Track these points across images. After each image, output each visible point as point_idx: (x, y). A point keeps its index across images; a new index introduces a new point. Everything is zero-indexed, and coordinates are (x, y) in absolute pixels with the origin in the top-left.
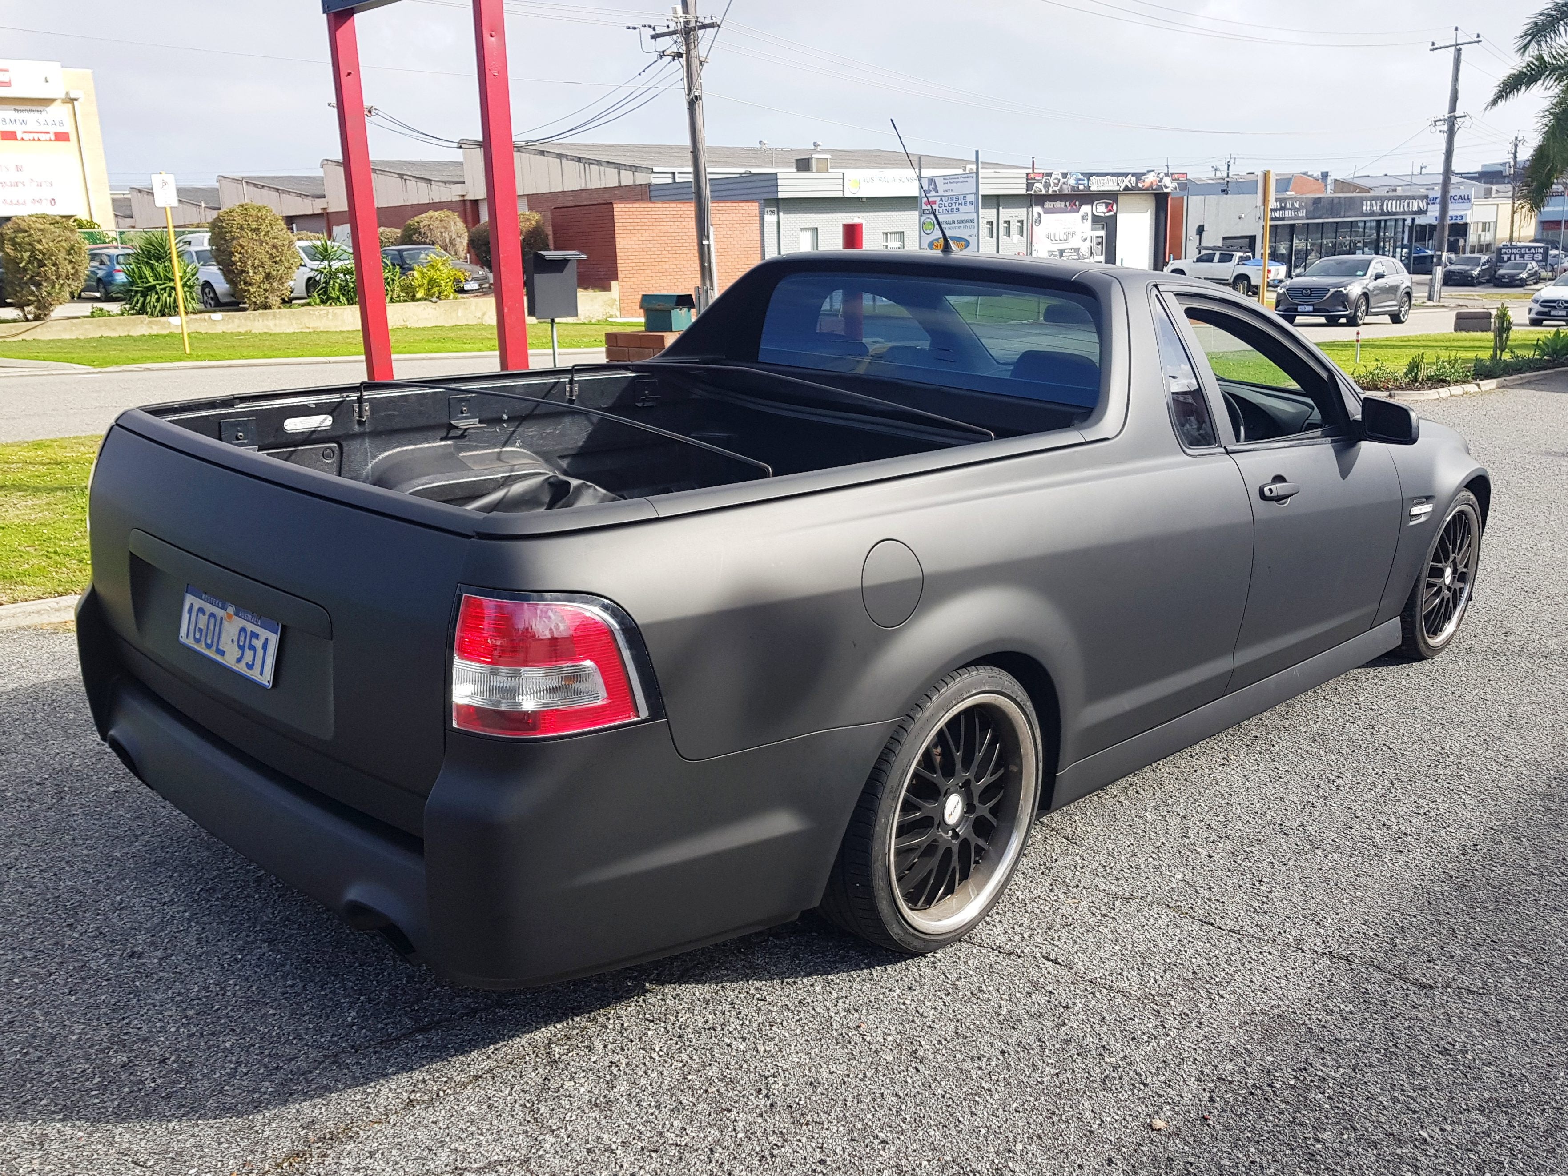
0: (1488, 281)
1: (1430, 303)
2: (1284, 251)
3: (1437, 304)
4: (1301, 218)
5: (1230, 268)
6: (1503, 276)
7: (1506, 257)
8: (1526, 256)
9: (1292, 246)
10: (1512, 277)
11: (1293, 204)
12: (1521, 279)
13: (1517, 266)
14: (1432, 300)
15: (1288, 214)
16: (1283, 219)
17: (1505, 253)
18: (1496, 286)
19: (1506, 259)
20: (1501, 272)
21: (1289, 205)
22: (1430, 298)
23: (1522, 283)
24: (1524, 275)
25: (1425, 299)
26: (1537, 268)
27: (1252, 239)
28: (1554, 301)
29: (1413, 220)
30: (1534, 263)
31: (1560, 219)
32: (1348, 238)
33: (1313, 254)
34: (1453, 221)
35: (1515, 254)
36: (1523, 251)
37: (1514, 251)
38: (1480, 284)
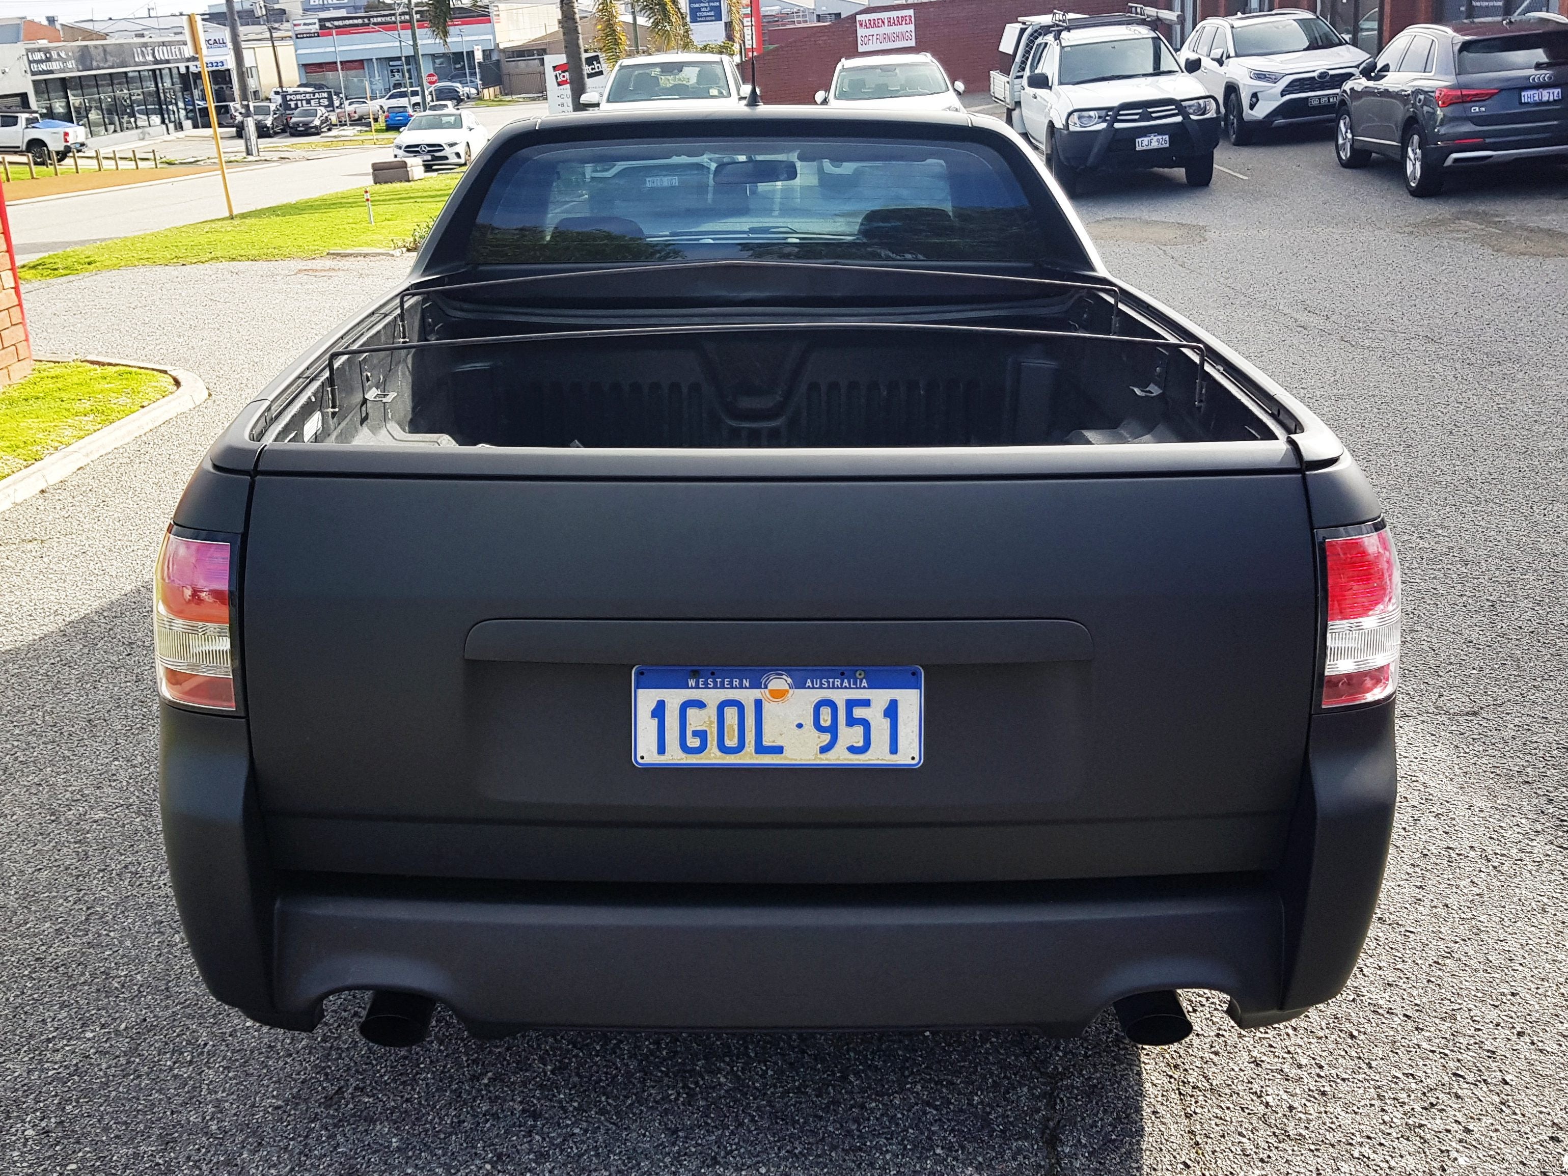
0: (283, 131)
1: (250, 158)
2: (61, 110)
3: (258, 158)
4: (71, 70)
5: (17, 132)
6: (297, 124)
7: (293, 104)
8: (312, 102)
9: (68, 103)
10: (305, 124)
11: (59, 55)
12: (316, 127)
13: (306, 113)
14: (252, 155)
15: (54, 66)
16: (51, 72)
17: (291, 100)
18: (293, 135)
19: (293, 106)
20: (294, 120)
21: (55, 56)
22: (249, 153)
23: (317, 132)
24: (317, 122)
25: (244, 154)
26: (327, 114)
27: (24, 96)
28: (417, 146)
29: (187, 68)
30: (322, 108)
31: (334, 60)
32: (126, 91)
33: (93, 111)
34: (215, 68)
35: (302, 100)
36: (308, 96)
37: (299, 97)
38: (276, 134)
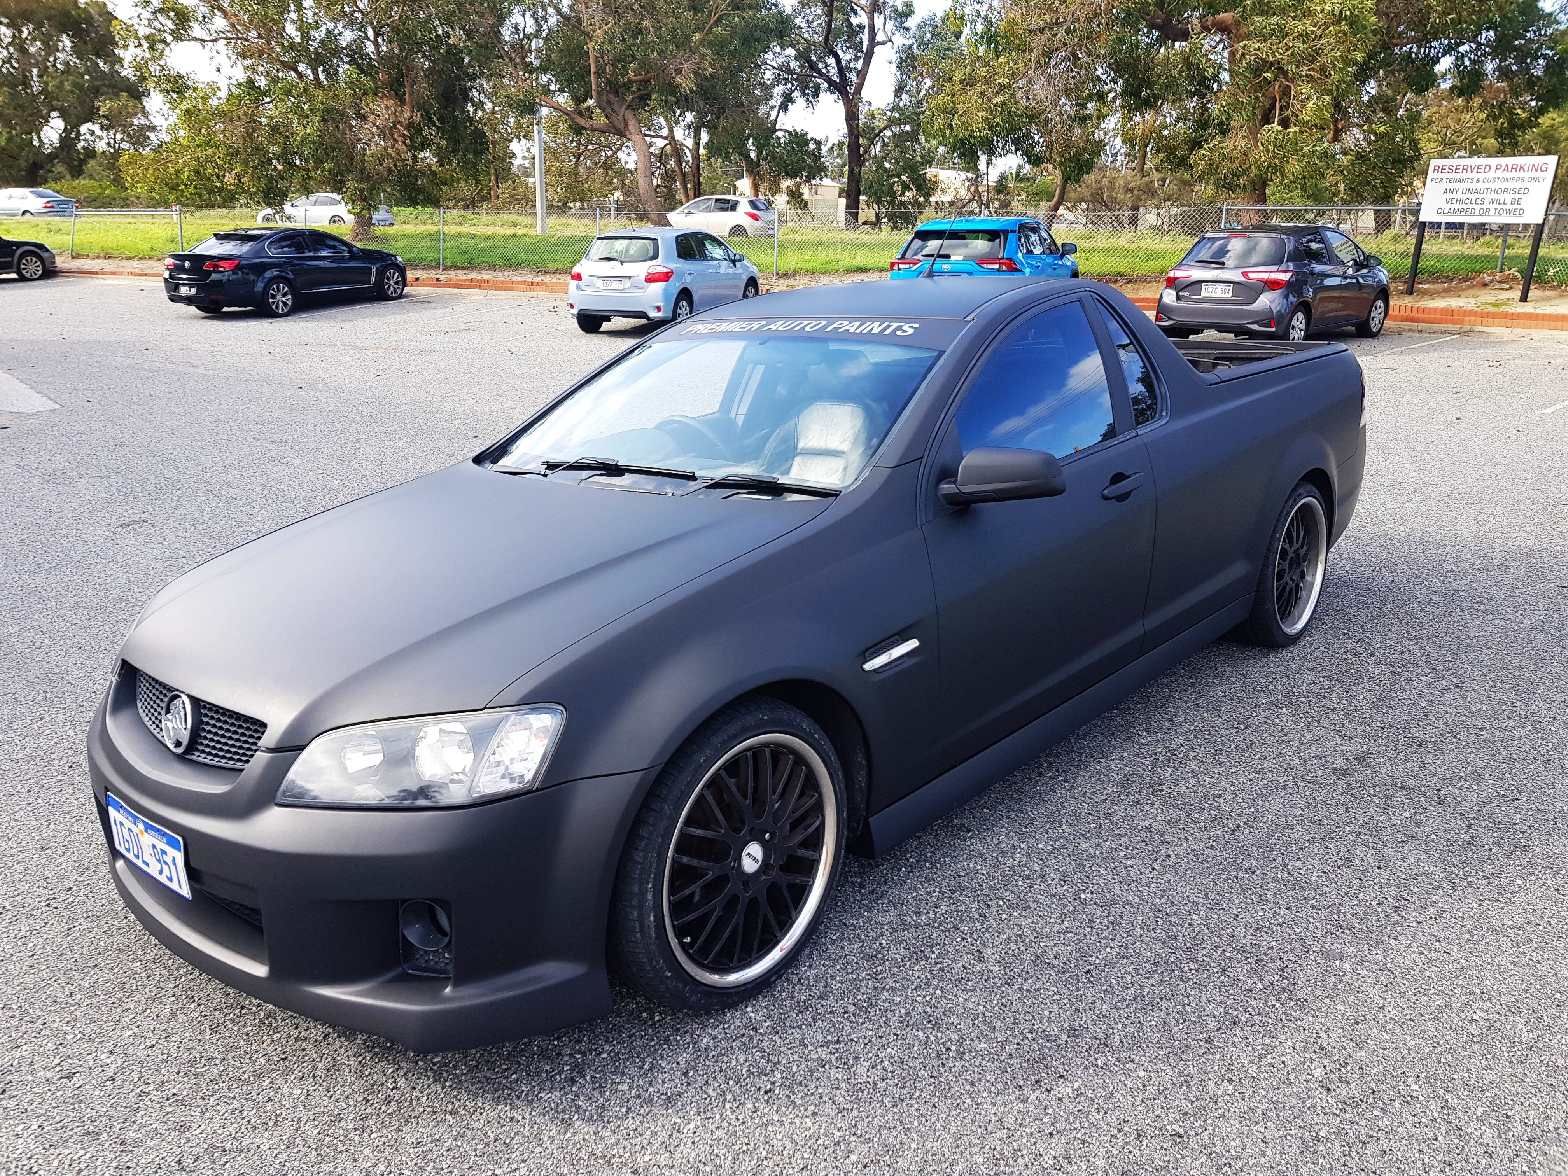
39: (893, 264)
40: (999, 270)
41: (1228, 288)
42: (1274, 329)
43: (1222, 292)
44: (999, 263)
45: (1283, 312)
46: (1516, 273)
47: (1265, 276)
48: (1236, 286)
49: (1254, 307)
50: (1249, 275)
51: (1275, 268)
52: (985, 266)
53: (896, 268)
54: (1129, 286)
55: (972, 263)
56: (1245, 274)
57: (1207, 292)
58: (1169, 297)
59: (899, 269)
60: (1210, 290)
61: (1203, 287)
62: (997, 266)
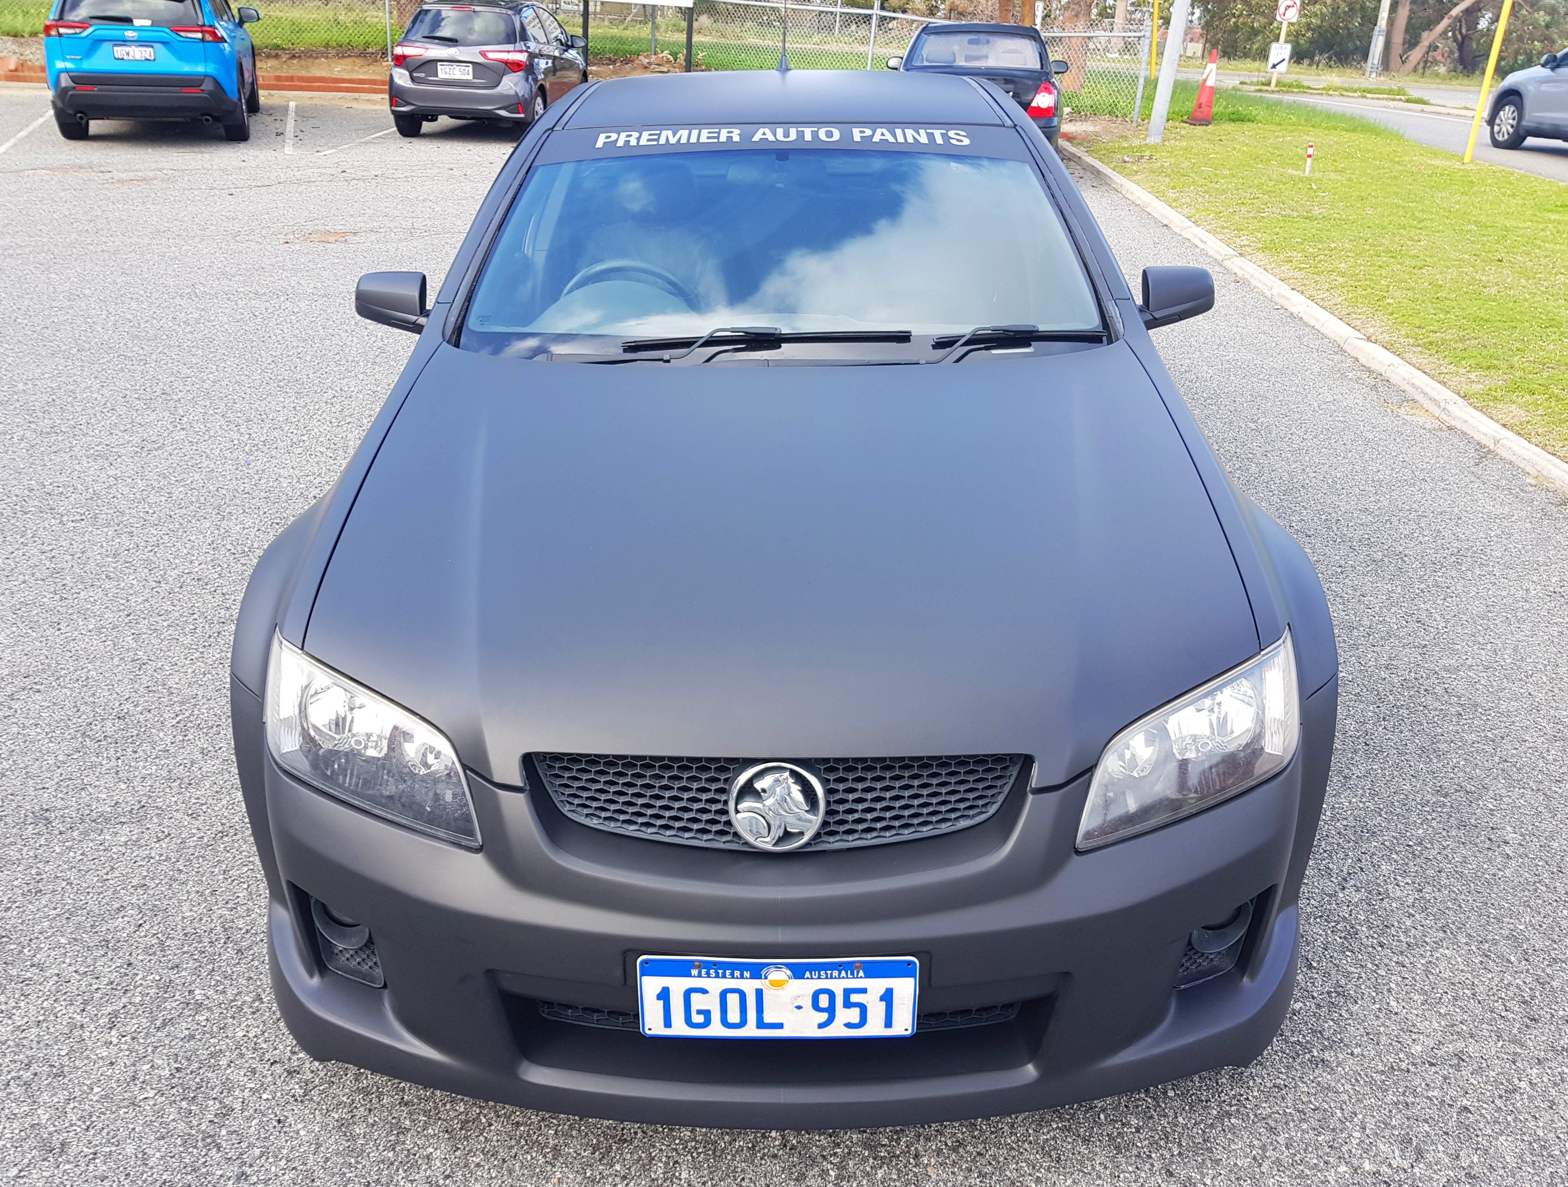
39: (47, 29)
40: (203, 40)
41: (466, 69)
42: (522, 115)
43: (464, 74)
44: (202, 32)
45: (527, 96)
46: (669, 56)
47: (505, 56)
48: (477, 66)
49: (499, 89)
50: (487, 54)
51: (510, 47)
52: (182, 34)
53: (53, 32)
54: (295, 62)
55: (167, 30)
56: (483, 54)
57: (444, 72)
58: (402, 77)
59: (60, 35)
60: (447, 70)
61: (439, 67)
62: (199, 35)
